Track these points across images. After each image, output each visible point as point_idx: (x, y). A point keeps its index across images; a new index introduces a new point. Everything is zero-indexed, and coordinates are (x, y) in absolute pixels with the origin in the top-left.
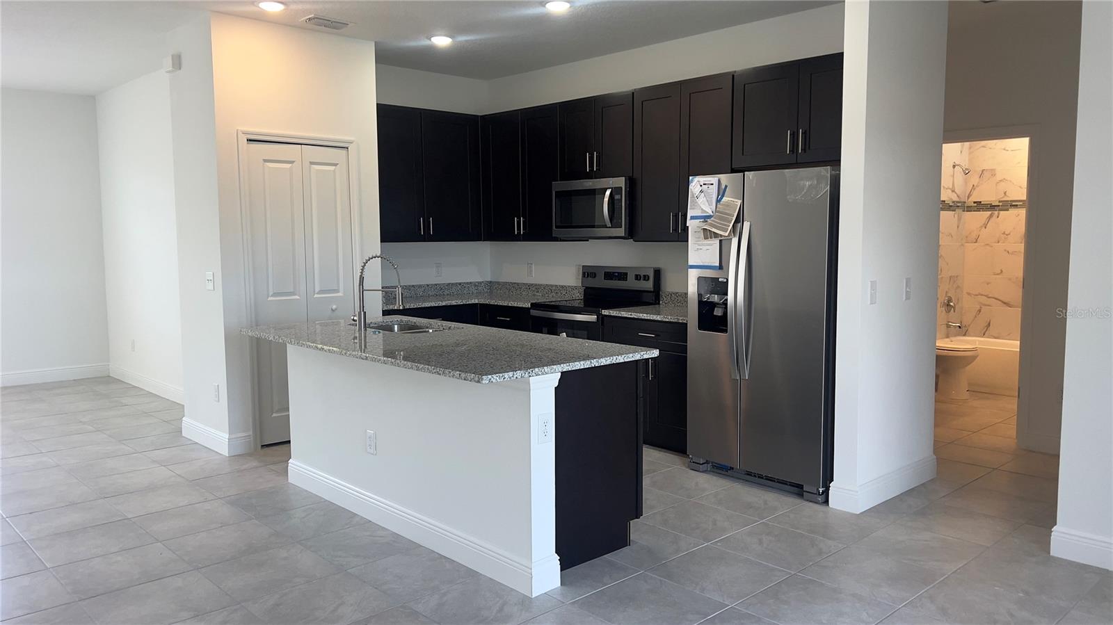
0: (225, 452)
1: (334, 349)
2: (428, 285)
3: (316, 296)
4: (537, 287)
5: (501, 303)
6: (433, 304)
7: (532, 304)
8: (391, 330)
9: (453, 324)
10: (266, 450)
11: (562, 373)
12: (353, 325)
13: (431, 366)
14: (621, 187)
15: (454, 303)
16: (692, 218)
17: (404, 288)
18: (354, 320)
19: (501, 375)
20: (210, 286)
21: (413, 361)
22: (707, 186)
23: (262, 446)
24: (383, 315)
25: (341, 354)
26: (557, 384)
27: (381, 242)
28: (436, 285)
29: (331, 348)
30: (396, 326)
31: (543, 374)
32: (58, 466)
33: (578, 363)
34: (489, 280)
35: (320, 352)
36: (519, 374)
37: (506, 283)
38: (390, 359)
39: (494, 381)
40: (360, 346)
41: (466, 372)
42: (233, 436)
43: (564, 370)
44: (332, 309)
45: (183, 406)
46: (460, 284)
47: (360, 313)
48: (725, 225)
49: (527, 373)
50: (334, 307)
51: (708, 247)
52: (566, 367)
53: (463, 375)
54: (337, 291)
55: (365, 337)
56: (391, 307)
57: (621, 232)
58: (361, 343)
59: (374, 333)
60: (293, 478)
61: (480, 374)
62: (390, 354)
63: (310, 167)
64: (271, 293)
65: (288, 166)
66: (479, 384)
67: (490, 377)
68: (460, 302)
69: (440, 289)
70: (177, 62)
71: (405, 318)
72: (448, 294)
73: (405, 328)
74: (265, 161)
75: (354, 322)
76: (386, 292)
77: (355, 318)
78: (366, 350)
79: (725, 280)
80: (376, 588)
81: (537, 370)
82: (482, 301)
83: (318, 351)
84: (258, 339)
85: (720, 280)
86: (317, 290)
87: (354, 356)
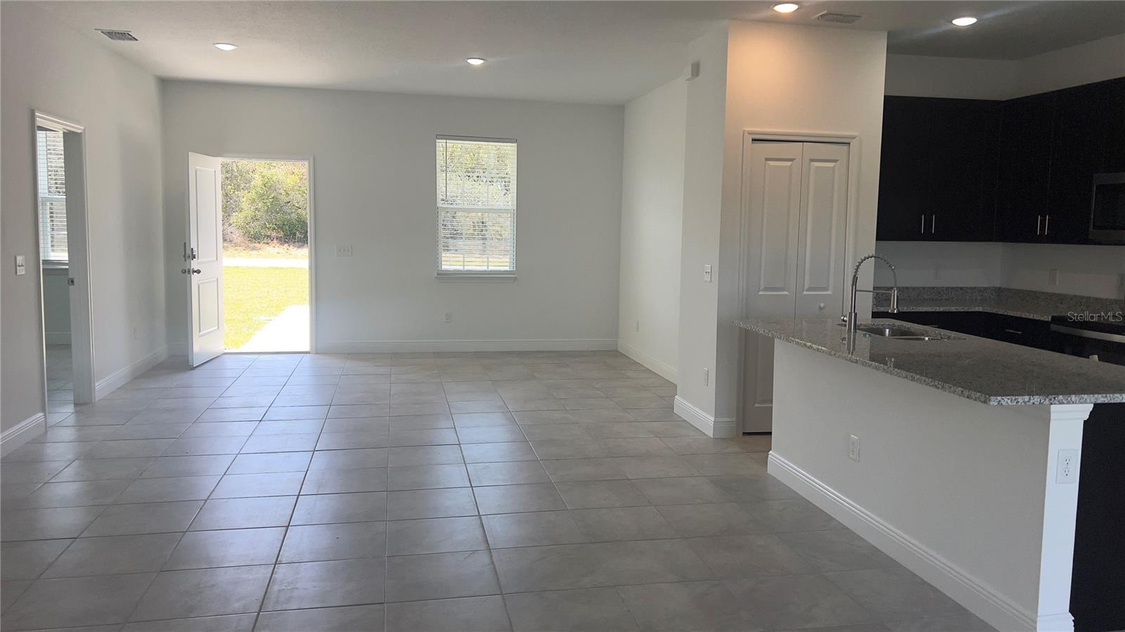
0: (710, 433)
1: (823, 348)
2: (923, 288)
3: (805, 293)
4: (1061, 298)
5: (1011, 313)
6: (929, 309)
7: (1053, 317)
8: (882, 333)
9: (953, 334)
10: (748, 438)
11: (1096, 405)
12: (841, 325)
13: (929, 378)
15: (953, 309)
17: (900, 289)
18: (843, 320)
19: (1014, 398)
20: (707, 278)
21: (908, 371)
23: (744, 433)
24: (872, 317)
25: (830, 354)
26: (1087, 417)
27: (877, 240)
28: (933, 288)
29: (820, 347)
30: (887, 330)
31: (1068, 403)
32: (578, 423)
33: (1118, 395)
34: (999, 286)
35: (809, 350)
36: (1036, 399)
37: (1020, 291)
38: (882, 365)
39: (1004, 403)
40: (849, 349)
41: (970, 389)
42: (720, 420)
43: (1098, 402)
44: (820, 307)
45: (676, 386)
46: (961, 288)
47: (850, 314)
49: (1047, 400)
50: (822, 305)
52: (1102, 399)
53: (966, 393)
54: (826, 289)
55: (854, 338)
56: (882, 309)
58: (849, 344)
59: (865, 335)
60: (771, 470)
61: (988, 394)
62: (877, 358)
63: (810, 165)
64: (762, 287)
65: (789, 164)
66: (984, 405)
67: (999, 398)
68: (960, 309)
69: (938, 293)
70: (696, 70)
71: (898, 323)
72: (946, 299)
73: (896, 333)
74: (767, 159)
75: (844, 323)
76: (877, 293)
77: (845, 319)
78: (854, 352)
80: (852, 598)
81: (1061, 397)
82: (988, 310)
83: (806, 348)
84: (747, 331)
86: (806, 288)
87: (843, 358)
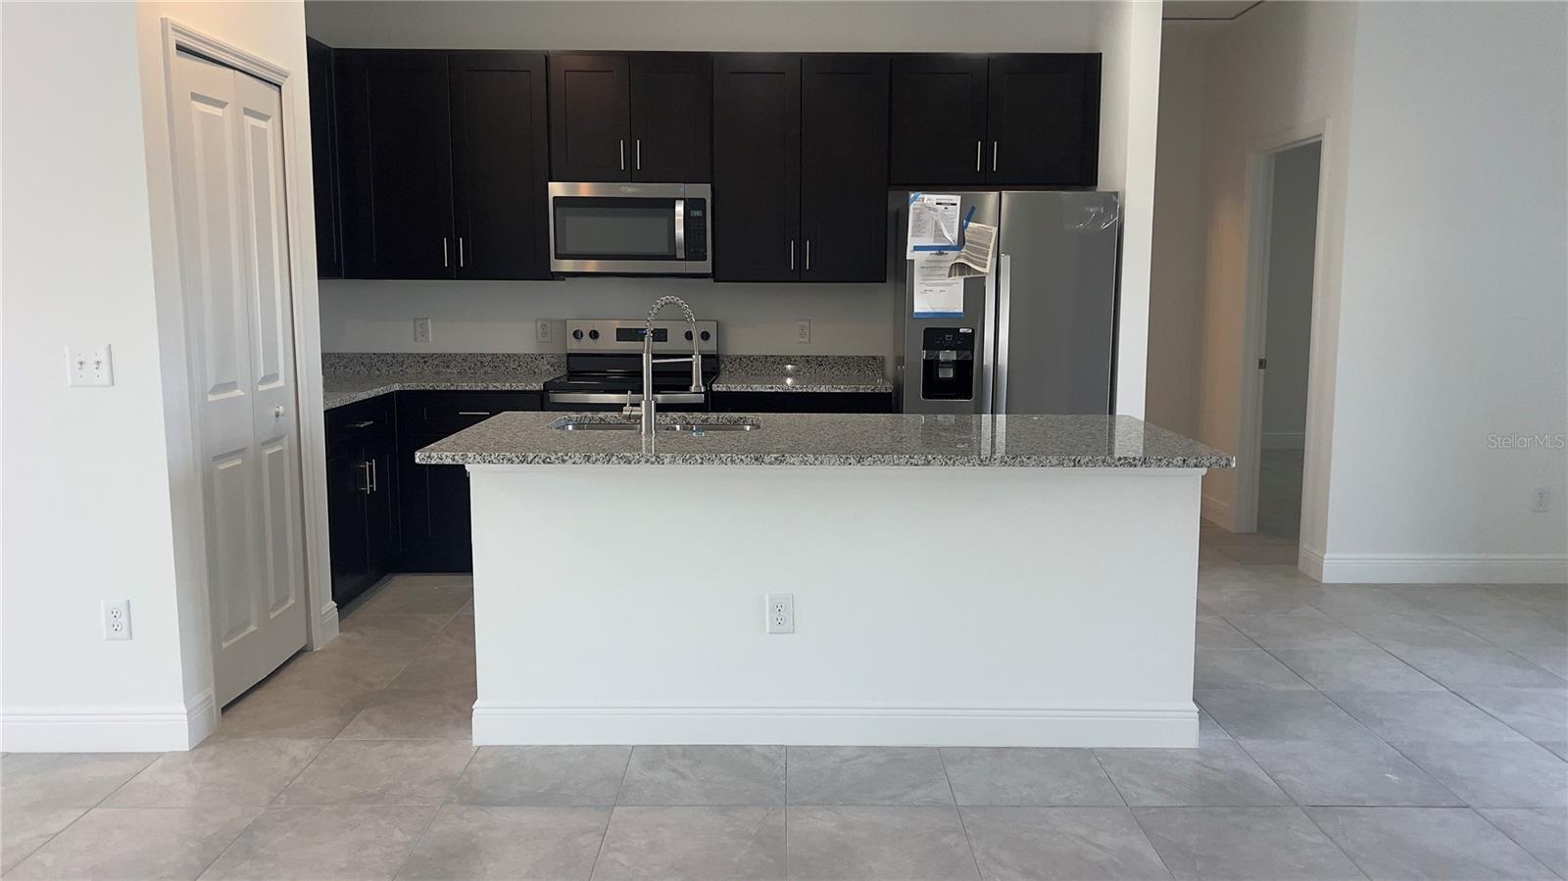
3: (259, 388)
5: (465, 387)
7: (546, 385)
14: (705, 200)
16: (916, 248)
22: (943, 207)
23: (222, 713)
42: (193, 703)
44: (276, 415)
48: (983, 259)
50: (281, 408)
51: (943, 288)
54: (279, 376)
57: (705, 266)
63: (244, 119)
64: (210, 387)
65: (219, 111)
74: (193, 97)
79: (970, 331)
85: (961, 330)
86: (260, 379)
